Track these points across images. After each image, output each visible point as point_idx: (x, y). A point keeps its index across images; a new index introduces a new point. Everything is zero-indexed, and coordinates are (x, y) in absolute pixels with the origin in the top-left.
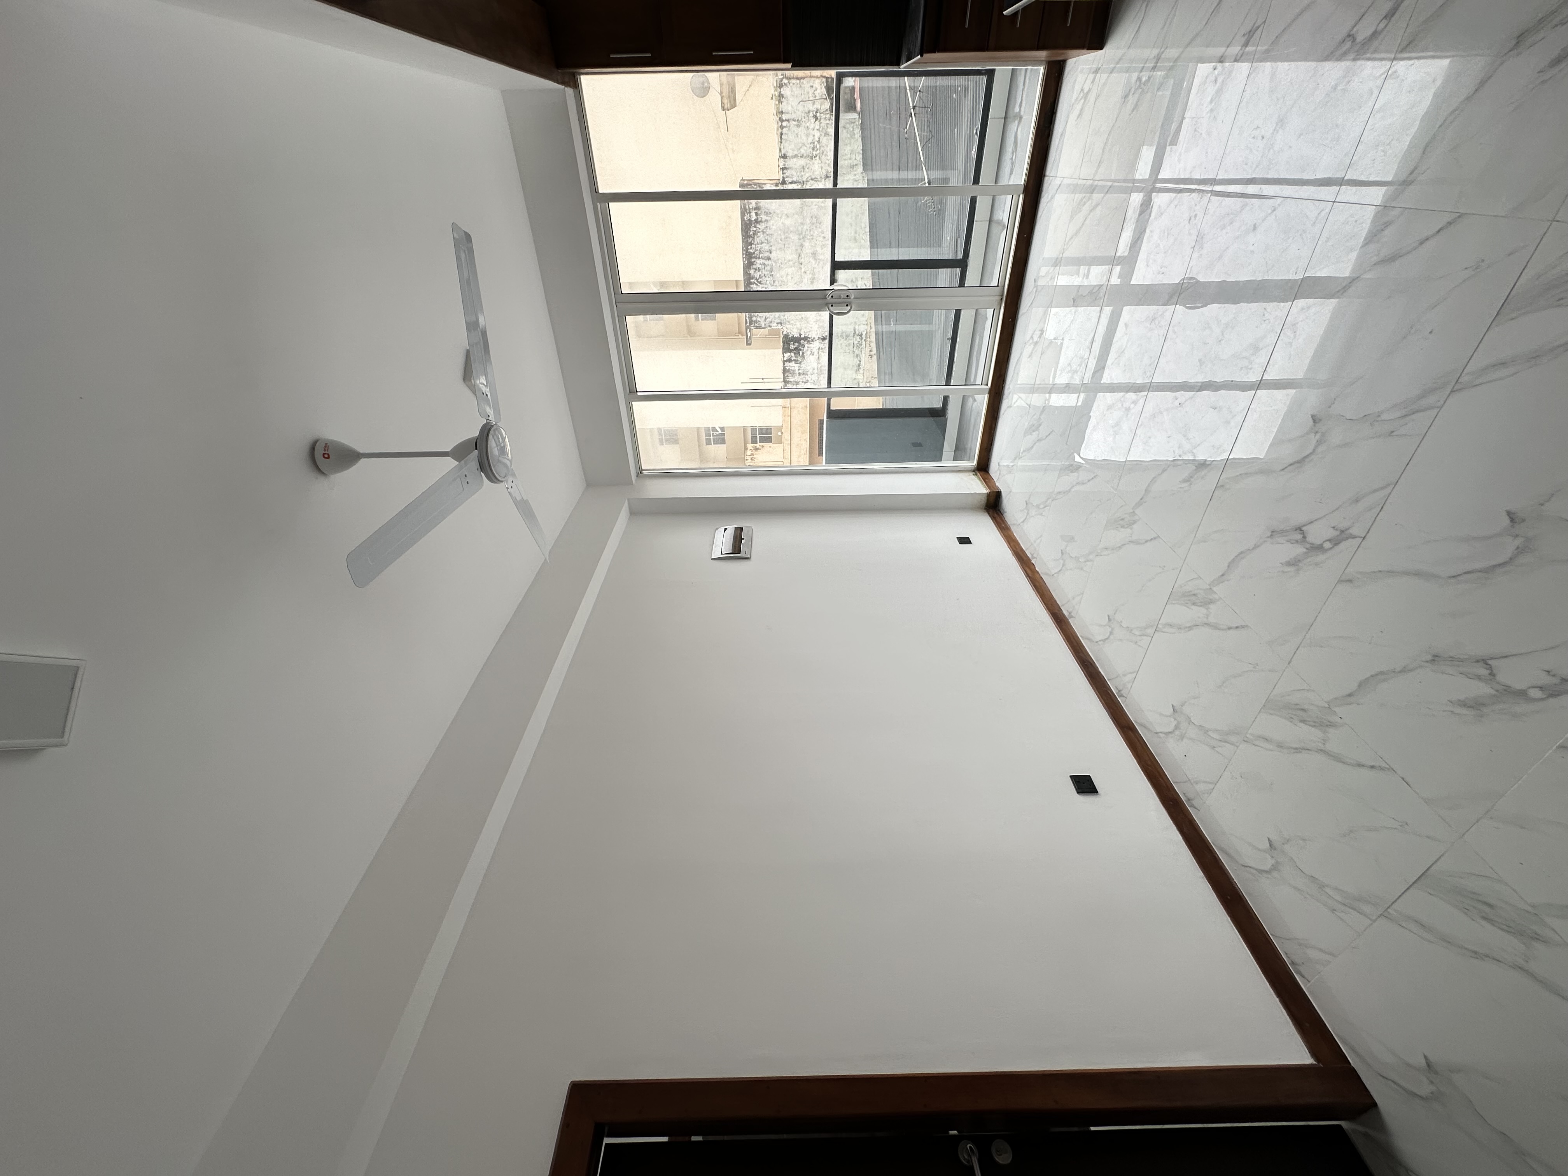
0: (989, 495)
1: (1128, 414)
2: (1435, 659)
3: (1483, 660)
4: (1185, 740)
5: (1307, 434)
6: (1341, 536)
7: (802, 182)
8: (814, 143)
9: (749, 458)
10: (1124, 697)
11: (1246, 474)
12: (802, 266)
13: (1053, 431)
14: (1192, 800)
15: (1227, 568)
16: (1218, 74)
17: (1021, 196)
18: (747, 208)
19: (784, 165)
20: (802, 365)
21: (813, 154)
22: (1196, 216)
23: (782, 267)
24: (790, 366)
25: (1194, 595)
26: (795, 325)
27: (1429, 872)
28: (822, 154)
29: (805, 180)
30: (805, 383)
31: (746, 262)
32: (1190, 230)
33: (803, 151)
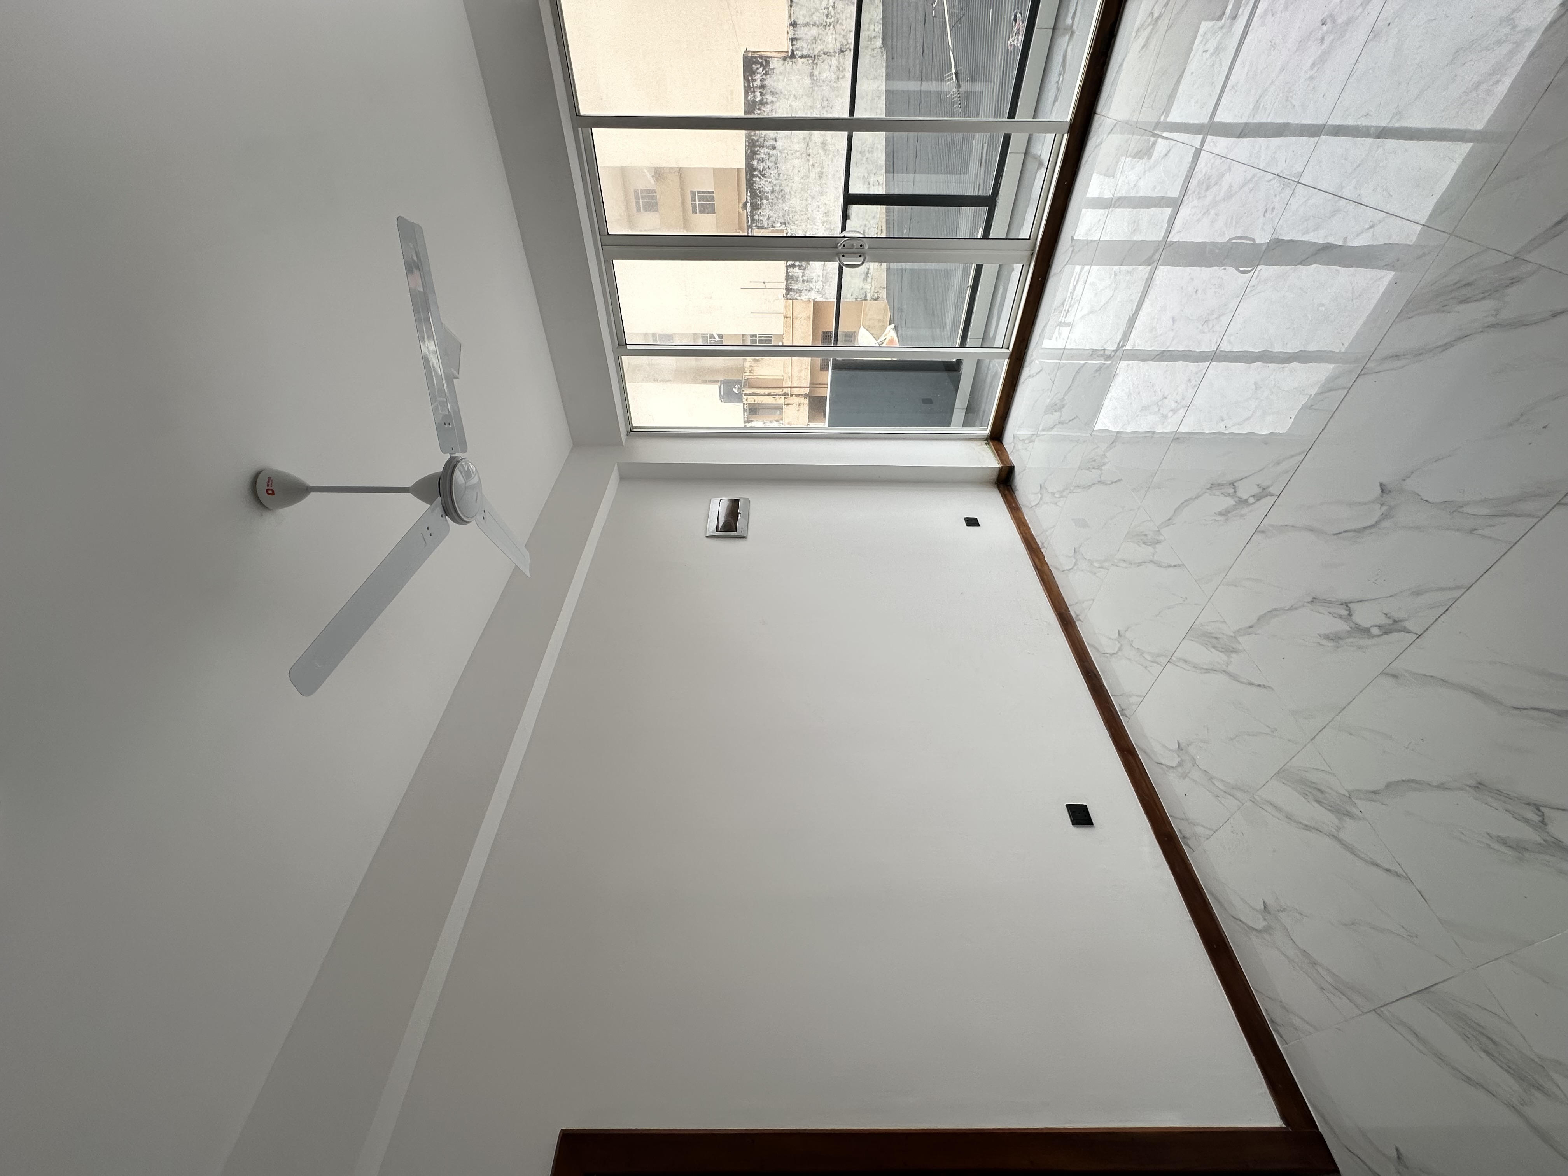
0: (1001, 470)
1: (1164, 422)
2: (1479, 786)
3: (1535, 805)
4: (1187, 780)
5: (1373, 502)
6: (1393, 626)
7: (813, 56)
8: (828, 8)
9: (748, 370)
10: (1127, 717)
11: (1293, 526)
12: (810, 158)
13: (1077, 417)
14: (1188, 839)
15: (1256, 621)
16: (1327, 32)
17: (1066, 136)
18: (751, 86)
19: (794, 35)
20: (807, 272)
21: (826, 22)
22: (1273, 209)
23: (787, 159)
24: (793, 272)
25: (1216, 638)
26: (800, 226)
27: (1433, 989)
28: (837, 22)
29: (816, 53)
30: (810, 291)
31: (749, 151)
32: (1264, 224)
33: (815, 18)
